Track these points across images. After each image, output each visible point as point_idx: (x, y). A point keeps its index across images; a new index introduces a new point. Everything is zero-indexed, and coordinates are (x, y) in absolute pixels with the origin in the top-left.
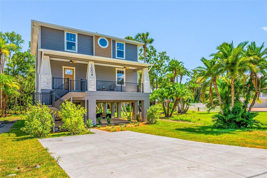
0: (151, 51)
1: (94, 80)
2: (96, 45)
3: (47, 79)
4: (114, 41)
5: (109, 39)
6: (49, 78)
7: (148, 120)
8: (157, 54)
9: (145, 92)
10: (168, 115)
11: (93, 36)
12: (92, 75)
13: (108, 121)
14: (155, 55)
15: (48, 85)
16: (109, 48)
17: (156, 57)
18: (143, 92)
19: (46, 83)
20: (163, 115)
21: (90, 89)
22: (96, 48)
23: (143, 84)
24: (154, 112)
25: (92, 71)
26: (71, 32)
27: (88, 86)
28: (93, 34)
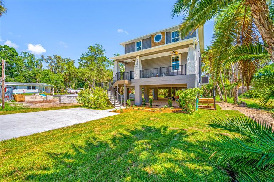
2: (153, 42)
5: (163, 33)
12: (137, 67)
16: (163, 40)
18: (186, 74)
25: (137, 64)
26: (138, 41)
27: (135, 76)
28: (150, 35)
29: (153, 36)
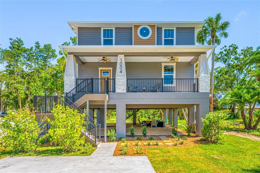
0: (229, 49)
1: (123, 78)
2: (136, 36)
3: (70, 82)
4: (159, 29)
5: (152, 26)
6: (72, 80)
7: (204, 135)
8: (239, 51)
9: (200, 91)
10: (250, 126)
11: (132, 28)
12: (121, 72)
13: (143, 133)
14: (236, 52)
15: (71, 87)
16: (152, 38)
17: (238, 56)
18: (197, 91)
19: (69, 86)
20: (242, 126)
21: (118, 91)
22: (135, 40)
23: (197, 79)
24: (214, 122)
25: (121, 67)
26: (107, 27)
27: (116, 87)
28: (131, 24)
29: (137, 27)
